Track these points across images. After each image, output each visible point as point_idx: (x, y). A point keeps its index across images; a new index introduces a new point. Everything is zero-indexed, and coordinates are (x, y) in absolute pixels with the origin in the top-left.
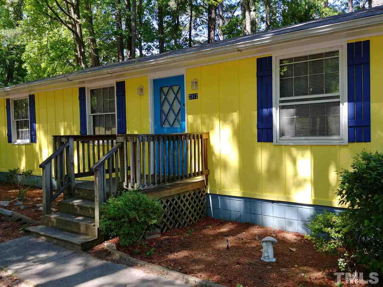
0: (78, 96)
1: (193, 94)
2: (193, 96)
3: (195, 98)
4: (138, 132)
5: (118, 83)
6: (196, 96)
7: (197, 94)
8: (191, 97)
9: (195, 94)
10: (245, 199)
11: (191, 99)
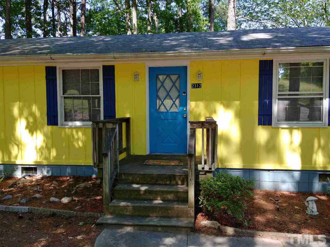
0: (45, 75)
1: (196, 84)
2: (197, 86)
3: (199, 88)
4: (130, 115)
5: (105, 67)
6: (199, 86)
7: (201, 84)
8: (194, 86)
9: (199, 84)
10: (244, 170)
11: (194, 88)
